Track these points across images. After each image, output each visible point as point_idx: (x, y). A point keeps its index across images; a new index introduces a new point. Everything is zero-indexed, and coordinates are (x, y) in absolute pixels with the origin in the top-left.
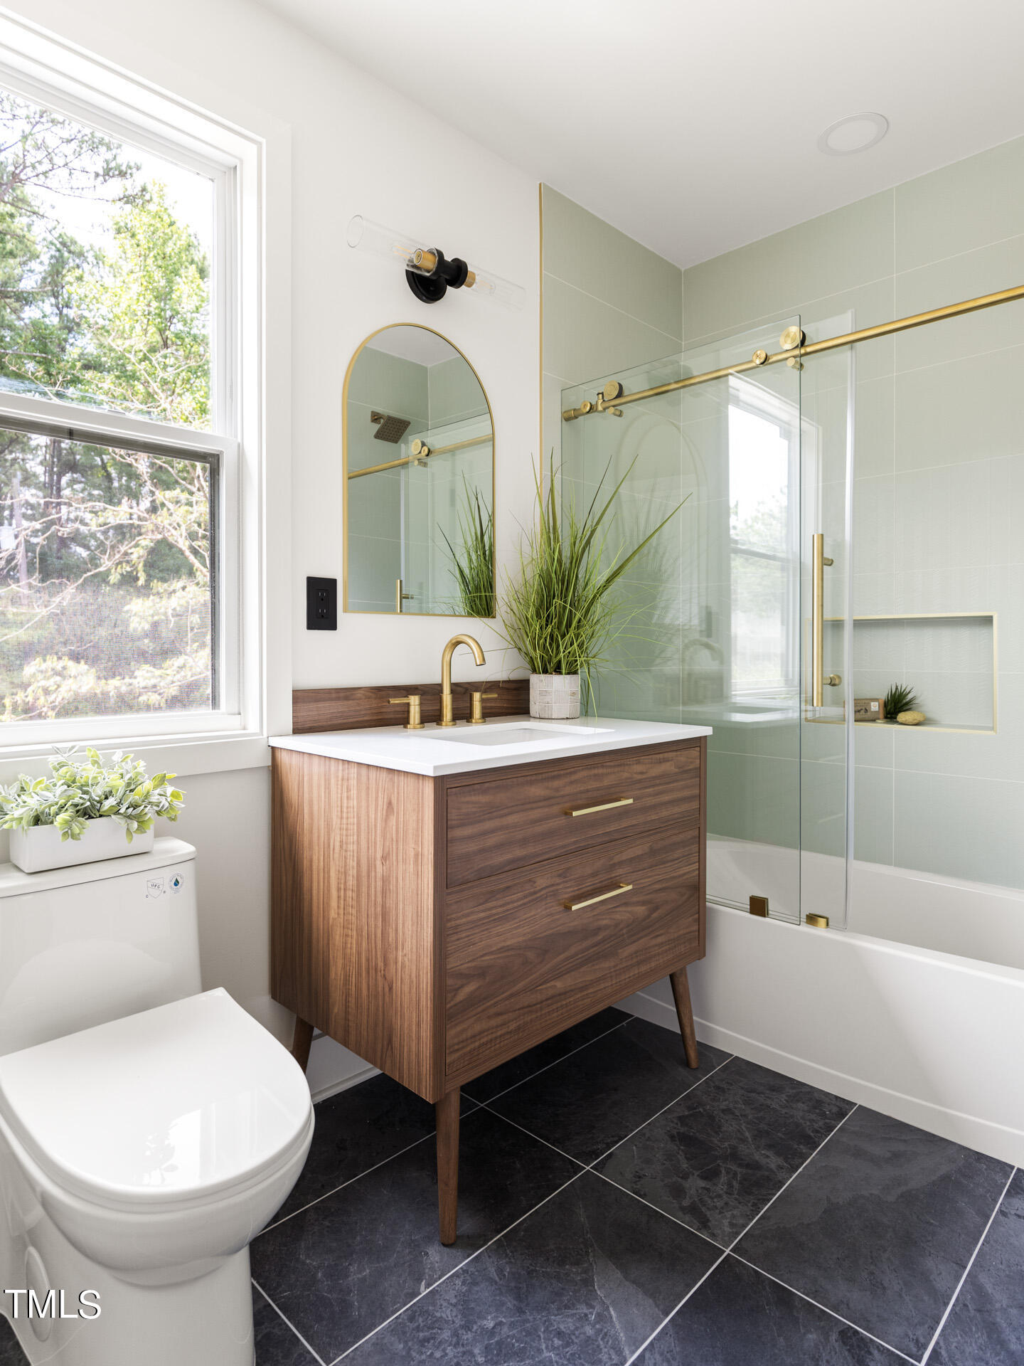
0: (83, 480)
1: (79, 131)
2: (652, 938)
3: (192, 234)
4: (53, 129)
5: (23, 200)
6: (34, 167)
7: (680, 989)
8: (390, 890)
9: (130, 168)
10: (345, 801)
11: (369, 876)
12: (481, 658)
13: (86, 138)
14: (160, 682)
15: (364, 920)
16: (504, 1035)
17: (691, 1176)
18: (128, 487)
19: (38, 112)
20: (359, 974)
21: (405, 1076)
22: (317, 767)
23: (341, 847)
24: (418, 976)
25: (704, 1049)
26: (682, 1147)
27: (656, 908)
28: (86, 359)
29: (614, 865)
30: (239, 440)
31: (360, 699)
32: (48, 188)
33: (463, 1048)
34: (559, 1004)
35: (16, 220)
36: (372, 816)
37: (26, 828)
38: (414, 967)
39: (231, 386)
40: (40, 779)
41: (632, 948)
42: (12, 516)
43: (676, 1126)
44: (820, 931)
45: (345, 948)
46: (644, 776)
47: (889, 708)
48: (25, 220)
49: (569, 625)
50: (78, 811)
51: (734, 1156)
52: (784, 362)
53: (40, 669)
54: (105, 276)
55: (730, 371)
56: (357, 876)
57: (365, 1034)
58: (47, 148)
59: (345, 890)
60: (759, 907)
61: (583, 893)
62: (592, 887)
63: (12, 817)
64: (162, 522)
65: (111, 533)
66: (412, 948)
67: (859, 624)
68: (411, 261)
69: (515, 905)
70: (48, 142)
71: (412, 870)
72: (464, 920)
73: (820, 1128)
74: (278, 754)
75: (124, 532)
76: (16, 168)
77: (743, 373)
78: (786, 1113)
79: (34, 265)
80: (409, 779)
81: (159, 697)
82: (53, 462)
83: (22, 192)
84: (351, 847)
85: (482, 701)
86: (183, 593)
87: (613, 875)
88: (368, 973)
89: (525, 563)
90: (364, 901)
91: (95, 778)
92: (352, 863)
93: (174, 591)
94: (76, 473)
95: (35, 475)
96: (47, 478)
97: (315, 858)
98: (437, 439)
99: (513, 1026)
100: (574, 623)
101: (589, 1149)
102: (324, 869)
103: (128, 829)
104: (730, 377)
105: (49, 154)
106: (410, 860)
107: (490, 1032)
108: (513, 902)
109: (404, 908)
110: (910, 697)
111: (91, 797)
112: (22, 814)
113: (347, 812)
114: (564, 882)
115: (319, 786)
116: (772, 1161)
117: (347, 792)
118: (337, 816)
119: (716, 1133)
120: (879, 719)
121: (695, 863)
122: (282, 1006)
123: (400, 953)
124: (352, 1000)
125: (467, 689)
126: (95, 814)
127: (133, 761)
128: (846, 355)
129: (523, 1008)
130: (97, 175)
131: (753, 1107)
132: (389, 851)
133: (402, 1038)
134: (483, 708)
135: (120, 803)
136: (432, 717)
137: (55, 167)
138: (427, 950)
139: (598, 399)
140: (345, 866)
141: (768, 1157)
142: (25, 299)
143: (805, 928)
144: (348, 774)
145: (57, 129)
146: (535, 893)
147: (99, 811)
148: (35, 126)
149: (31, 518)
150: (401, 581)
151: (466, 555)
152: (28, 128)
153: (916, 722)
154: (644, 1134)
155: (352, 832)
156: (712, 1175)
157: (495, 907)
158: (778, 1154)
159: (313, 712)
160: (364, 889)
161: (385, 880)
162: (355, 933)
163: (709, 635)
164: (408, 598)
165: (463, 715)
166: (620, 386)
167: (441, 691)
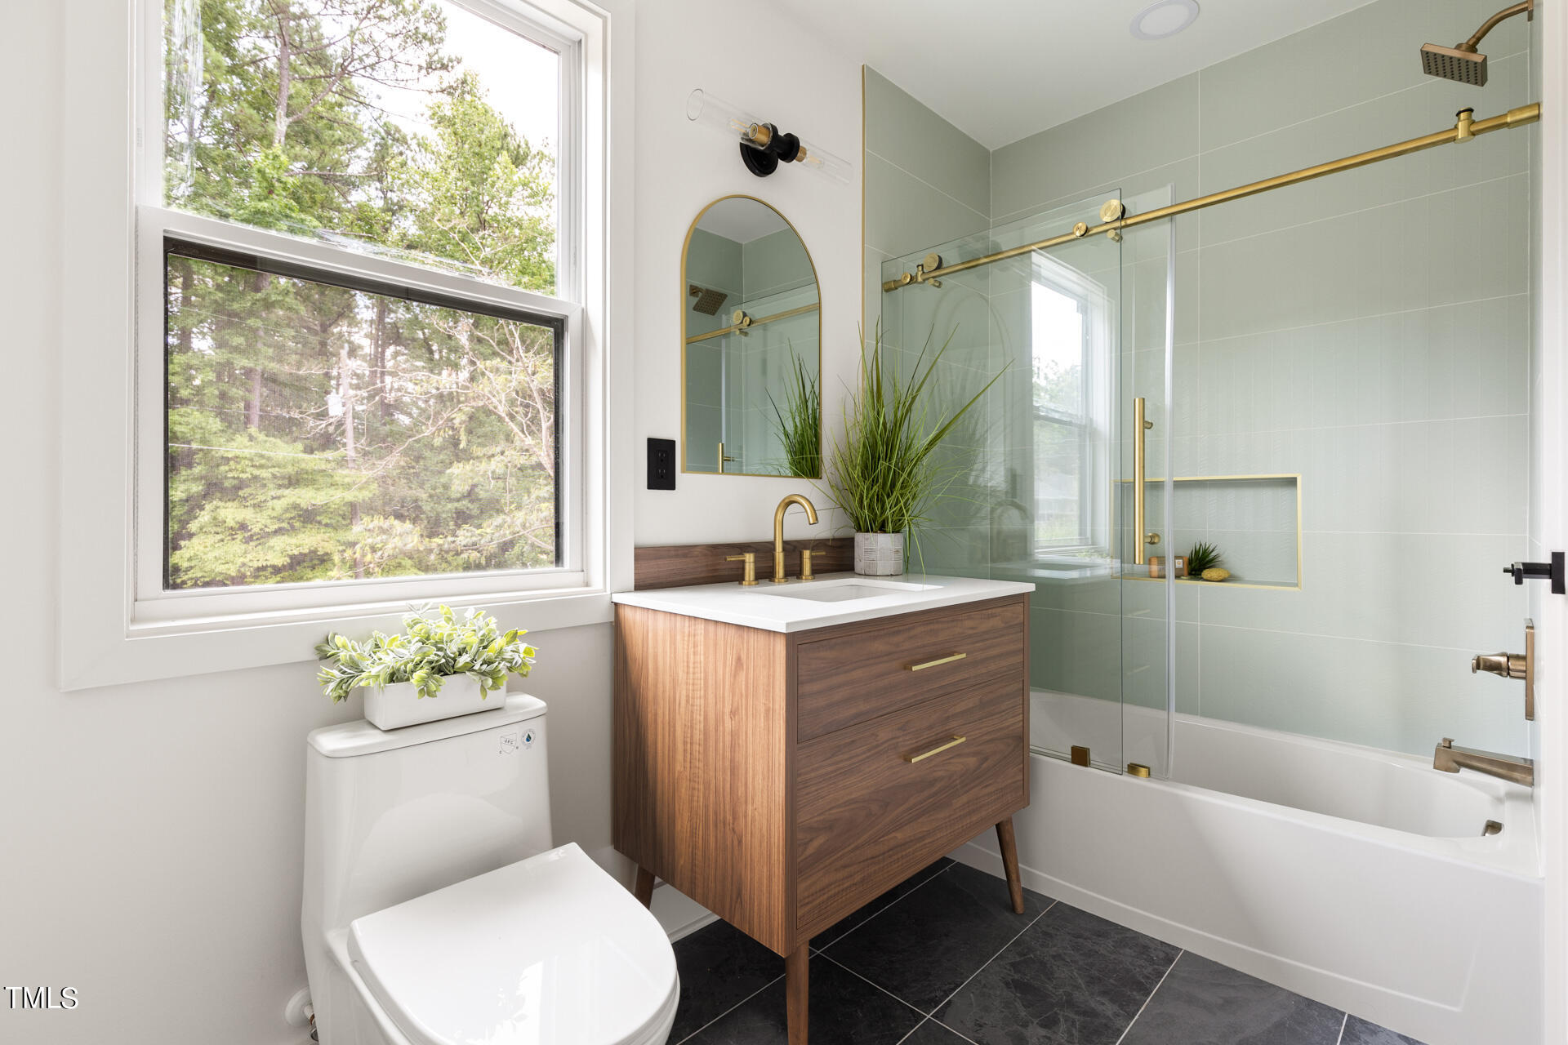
0: (406, 352)
1: (404, 28)
2: (982, 788)
3: (509, 125)
4: (379, 24)
5: (350, 91)
6: (361, 60)
7: (1007, 837)
8: (739, 744)
9: (452, 62)
10: (692, 657)
11: (716, 731)
12: (815, 518)
13: (410, 33)
14: (480, 540)
15: (712, 773)
16: (850, 887)
17: (1030, 1024)
18: (448, 358)
19: (365, 9)
20: (706, 827)
21: (755, 930)
22: (662, 623)
23: (687, 701)
24: (769, 830)
25: (1028, 894)
26: (1018, 995)
27: (986, 759)
28: (408, 240)
29: (948, 718)
30: (583, 305)
31: (697, 556)
32: (374, 79)
33: (814, 900)
34: (900, 855)
35: (344, 109)
36: (720, 672)
37: (382, 685)
38: (765, 822)
39: (575, 254)
40: (395, 636)
41: (964, 799)
42: (338, 385)
43: (1009, 972)
44: (1140, 781)
45: (691, 801)
46: (975, 631)
47: (1193, 565)
48: (351, 109)
49: (893, 486)
50: (433, 668)
51: (1070, 1003)
52: (1103, 235)
53: (368, 528)
54: (426, 162)
55: (1033, 247)
56: (704, 730)
57: (713, 885)
58: (373, 41)
59: (691, 744)
60: (1080, 757)
61: (920, 746)
62: (927, 740)
63: (368, 674)
64: (483, 390)
65: (432, 402)
66: (762, 803)
67: (1179, 485)
68: (746, 134)
69: (860, 758)
70: (375, 36)
71: (762, 725)
72: (813, 775)
73: (1150, 973)
74: (622, 611)
75: (446, 399)
76: (344, 61)
77: (1046, 250)
78: (1115, 959)
79: (360, 151)
80: (759, 636)
81: (478, 555)
82: (378, 336)
83: (350, 83)
84: (697, 702)
85: (812, 558)
86: (502, 457)
87: (947, 728)
88: (716, 826)
89: (849, 427)
90: (712, 754)
91: (450, 635)
92: (699, 718)
93: (493, 456)
94: (399, 345)
95: (360, 347)
96: (373, 349)
97: (660, 712)
98: (758, 310)
99: (858, 878)
100: (899, 485)
101: (928, 997)
102: (669, 723)
103: (482, 686)
104: (1033, 253)
105: (376, 48)
106: (760, 715)
107: (837, 884)
108: (857, 756)
109: (754, 762)
110: (1213, 554)
111: (445, 654)
112: (379, 671)
113: (694, 668)
114: (903, 735)
115: (664, 642)
116: (1108, 1008)
117: (694, 647)
118: (683, 671)
119: (1049, 979)
120: (1183, 576)
121: (1019, 715)
122: (625, 857)
123: (750, 807)
124: (699, 853)
125: (795, 547)
126: (450, 671)
127: (485, 617)
128: (1165, 228)
129: (867, 860)
130: (421, 68)
131: (1081, 952)
132: (738, 708)
133: (752, 892)
134: (812, 565)
135: (474, 660)
136: (765, 574)
137: (381, 60)
138: (779, 805)
139: (918, 271)
140: (692, 720)
141: (1103, 1004)
142: (350, 184)
143: (1127, 779)
144: (695, 630)
145: (383, 24)
146: (877, 746)
147: (453, 667)
148: (362, 21)
149: (358, 387)
150: (722, 445)
151: (790, 419)
152: (356, 23)
153: (1221, 578)
154: (980, 982)
155: (699, 686)
156: (1050, 1023)
157: (842, 761)
158: (1113, 1001)
159: (654, 569)
160: (712, 743)
161: (734, 735)
162: (701, 787)
163: (1014, 495)
164: (729, 460)
165: (794, 572)
166: (940, 259)
167: (774, 549)
